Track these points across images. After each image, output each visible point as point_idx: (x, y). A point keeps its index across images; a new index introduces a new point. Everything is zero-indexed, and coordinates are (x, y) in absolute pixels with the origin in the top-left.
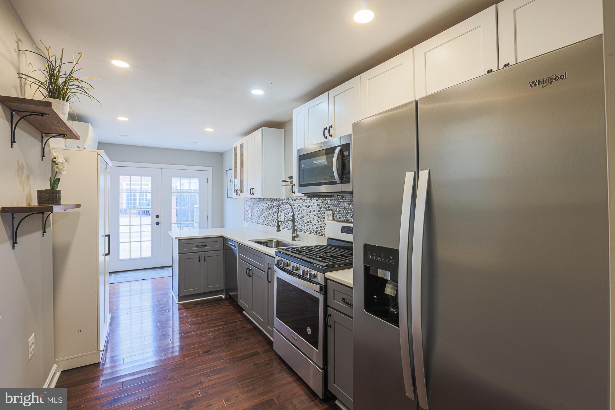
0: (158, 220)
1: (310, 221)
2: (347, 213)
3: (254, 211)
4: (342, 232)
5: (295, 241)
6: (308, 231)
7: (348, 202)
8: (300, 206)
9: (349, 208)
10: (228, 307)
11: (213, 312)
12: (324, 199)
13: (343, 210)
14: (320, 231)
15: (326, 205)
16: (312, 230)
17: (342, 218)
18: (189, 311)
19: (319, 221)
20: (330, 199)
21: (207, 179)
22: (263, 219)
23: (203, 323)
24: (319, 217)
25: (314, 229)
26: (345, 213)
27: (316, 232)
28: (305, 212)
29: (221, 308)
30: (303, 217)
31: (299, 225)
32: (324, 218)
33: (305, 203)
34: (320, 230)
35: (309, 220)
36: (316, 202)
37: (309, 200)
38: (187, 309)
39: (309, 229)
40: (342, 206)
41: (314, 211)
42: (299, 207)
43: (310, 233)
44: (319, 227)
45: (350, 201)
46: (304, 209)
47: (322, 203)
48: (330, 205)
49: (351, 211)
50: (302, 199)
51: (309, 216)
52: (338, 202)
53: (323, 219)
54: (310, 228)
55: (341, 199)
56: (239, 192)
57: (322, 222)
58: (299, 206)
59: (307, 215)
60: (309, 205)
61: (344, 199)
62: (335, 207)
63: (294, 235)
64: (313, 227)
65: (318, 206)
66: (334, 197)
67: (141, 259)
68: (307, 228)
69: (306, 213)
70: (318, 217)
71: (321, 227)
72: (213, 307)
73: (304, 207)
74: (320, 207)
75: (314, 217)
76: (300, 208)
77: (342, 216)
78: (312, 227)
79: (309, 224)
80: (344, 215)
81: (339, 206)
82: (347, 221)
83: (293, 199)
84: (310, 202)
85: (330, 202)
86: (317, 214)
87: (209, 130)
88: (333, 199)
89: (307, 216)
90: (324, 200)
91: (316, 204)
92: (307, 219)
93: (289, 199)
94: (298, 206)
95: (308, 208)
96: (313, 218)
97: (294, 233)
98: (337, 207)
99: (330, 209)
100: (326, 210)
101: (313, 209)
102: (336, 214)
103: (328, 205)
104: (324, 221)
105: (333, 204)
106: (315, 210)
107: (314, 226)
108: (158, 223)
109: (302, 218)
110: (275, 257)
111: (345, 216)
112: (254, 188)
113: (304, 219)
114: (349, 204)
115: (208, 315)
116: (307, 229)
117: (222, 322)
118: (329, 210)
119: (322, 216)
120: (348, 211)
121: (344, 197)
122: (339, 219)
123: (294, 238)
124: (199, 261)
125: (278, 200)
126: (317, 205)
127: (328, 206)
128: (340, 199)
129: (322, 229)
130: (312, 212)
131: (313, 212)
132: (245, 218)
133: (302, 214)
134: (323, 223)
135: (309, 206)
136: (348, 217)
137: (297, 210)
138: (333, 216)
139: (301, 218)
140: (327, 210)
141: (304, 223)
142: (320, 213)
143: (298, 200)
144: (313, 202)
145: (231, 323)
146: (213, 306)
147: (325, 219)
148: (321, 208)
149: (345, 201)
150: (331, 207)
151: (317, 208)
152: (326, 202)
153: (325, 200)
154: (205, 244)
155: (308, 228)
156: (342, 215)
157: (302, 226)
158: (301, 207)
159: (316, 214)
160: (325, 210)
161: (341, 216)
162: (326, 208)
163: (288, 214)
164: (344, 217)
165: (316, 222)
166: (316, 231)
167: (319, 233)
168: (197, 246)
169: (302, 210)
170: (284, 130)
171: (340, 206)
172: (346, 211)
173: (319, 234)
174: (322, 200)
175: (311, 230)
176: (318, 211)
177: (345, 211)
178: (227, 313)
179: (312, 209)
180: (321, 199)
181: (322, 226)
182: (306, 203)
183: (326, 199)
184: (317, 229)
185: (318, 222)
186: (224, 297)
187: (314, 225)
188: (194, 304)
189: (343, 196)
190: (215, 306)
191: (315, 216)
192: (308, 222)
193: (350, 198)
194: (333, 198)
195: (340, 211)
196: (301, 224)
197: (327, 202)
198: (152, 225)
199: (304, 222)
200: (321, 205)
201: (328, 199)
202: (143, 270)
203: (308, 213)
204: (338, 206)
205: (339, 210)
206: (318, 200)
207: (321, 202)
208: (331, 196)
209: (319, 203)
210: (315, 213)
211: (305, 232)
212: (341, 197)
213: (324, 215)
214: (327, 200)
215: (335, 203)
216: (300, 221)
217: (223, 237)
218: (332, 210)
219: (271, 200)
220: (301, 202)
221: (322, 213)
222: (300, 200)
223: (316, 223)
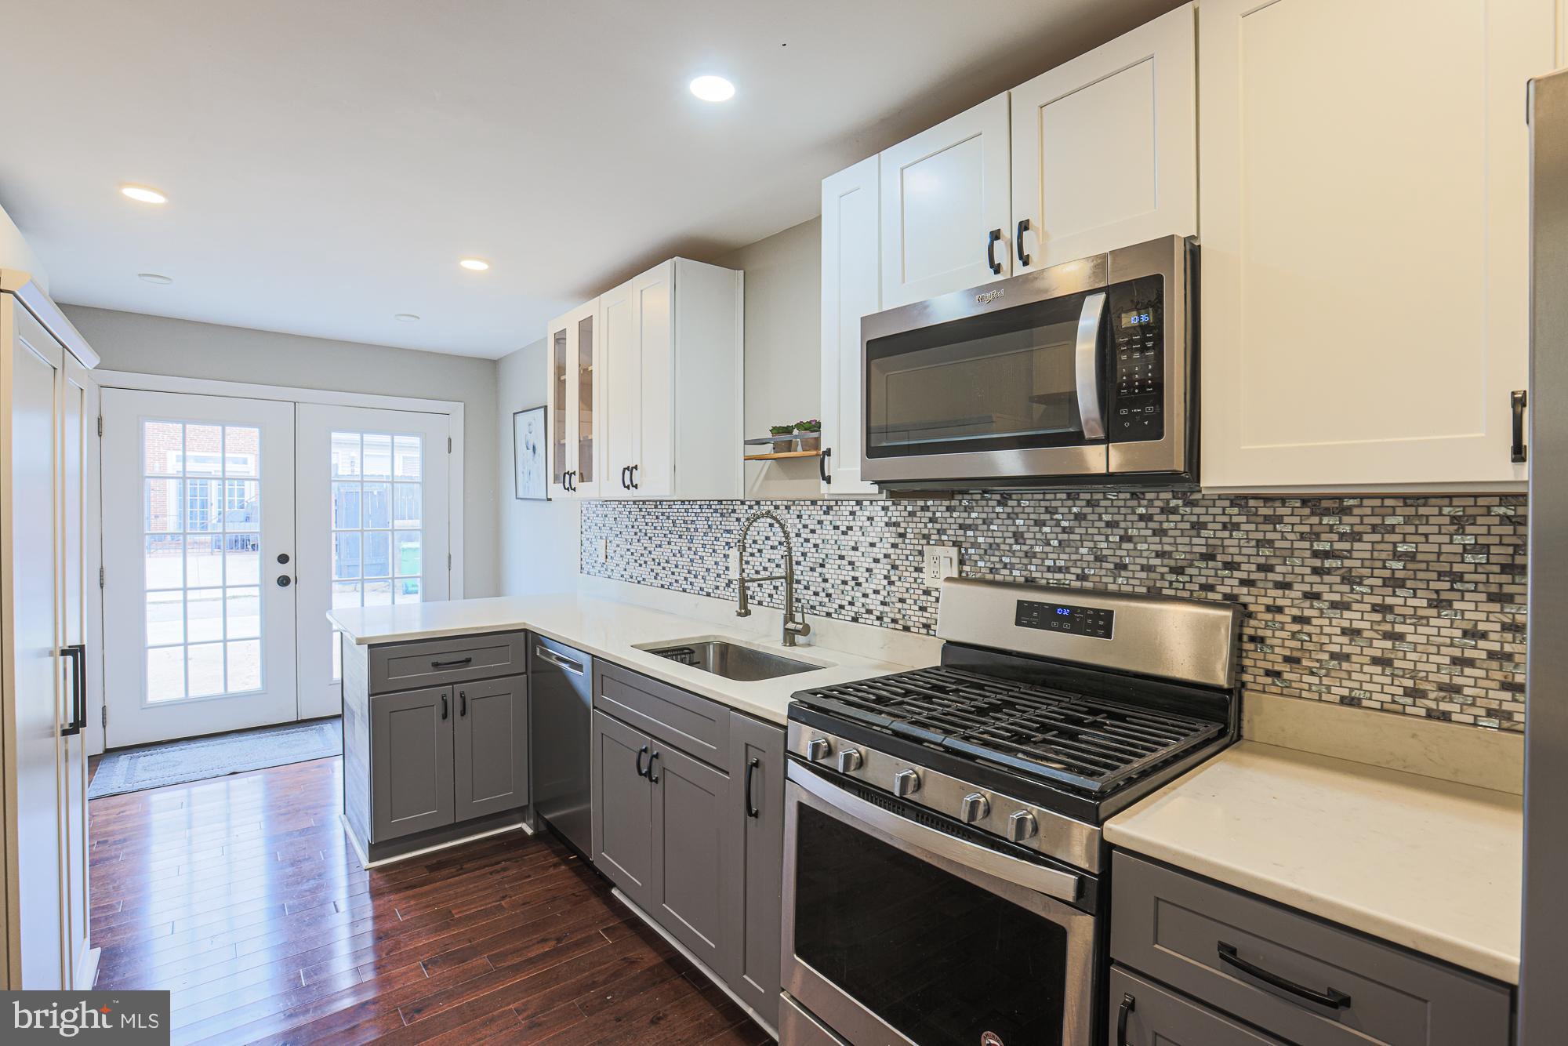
0: (287, 570)
1: (855, 579)
2: (1026, 553)
3: (618, 541)
4: (1018, 623)
5: (795, 645)
6: (843, 612)
7: (1032, 516)
8: (811, 527)
9: (1038, 536)
10: (551, 871)
11: (504, 898)
12: (921, 503)
13: (1011, 545)
14: (899, 616)
15: (926, 527)
16: (863, 610)
17: (1007, 572)
18: (413, 897)
19: (894, 578)
20: (947, 503)
21: (450, 440)
22: (653, 567)
23: (475, 951)
24: (895, 567)
25: (871, 607)
26: (1017, 554)
27: (879, 618)
28: (829, 549)
29: (529, 876)
30: (822, 566)
31: (805, 592)
32: (918, 570)
33: (830, 518)
34: (896, 611)
35: (847, 573)
36: (883, 513)
37: (850, 509)
38: (407, 888)
39: (848, 608)
40: (1004, 528)
41: (872, 545)
42: (807, 530)
43: (855, 620)
44: (895, 600)
45: (1043, 510)
46: (828, 537)
47: (910, 519)
48: (945, 526)
49: (1047, 549)
50: (820, 503)
51: (851, 563)
52: (984, 516)
53: (915, 575)
54: (851, 604)
55: (1000, 503)
56: (575, 479)
57: (908, 585)
58: (805, 526)
59: (841, 557)
60: (852, 524)
61: (1010, 503)
62: (970, 533)
63: (790, 625)
64: (868, 601)
65: (893, 529)
66: (966, 497)
67: (227, 699)
68: (839, 602)
69: (839, 552)
70: (889, 567)
71: (902, 601)
72: (498, 877)
73: (825, 532)
74: (902, 531)
75: (873, 565)
76: (810, 536)
77: (1006, 564)
78: (863, 600)
79: (848, 588)
80: (1014, 560)
81: (988, 530)
82: (1027, 580)
83: (779, 503)
84: (852, 513)
85: (948, 514)
86: (886, 556)
87: (474, 265)
88: (960, 505)
89: (839, 562)
90: (919, 508)
91: (881, 519)
92: (839, 572)
93: (762, 503)
94: (800, 526)
95: (844, 533)
96: (868, 570)
97: (789, 617)
98: (978, 533)
99: (944, 538)
100: (928, 544)
101: (870, 540)
102: (976, 558)
103: (938, 526)
104: (919, 581)
105: (961, 521)
106: (876, 540)
107: (872, 596)
108: (284, 581)
109: (819, 570)
110: (785, 724)
111: (1017, 566)
112: (636, 467)
113: (830, 571)
114: (1040, 523)
115: (486, 913)
116: (842, 607)
117: (544, 940)
118: (942, 543)
119: (907, 563)
120: (1032, 546)
121: (1014, 497)
122: (989, 577)
123: (790, 637)
124: (445, 716)
125: (713, 507)
126: (887, 524)
127: (938, 530)
128: (994, 503)
129: (905, 606)
130: (861, 549)
131: (870, 549)
132: (584, 563)
133: (816, 555)
134: (915, 586)
135: (850, 528)
136: (1033, 568)
137: (795, 539)
138: (961, 562)
139: (812, 569)
140: (932, 542)
141: (828, 585)
142: (899, 551)
143: (799, 508)
144: (867, 514)
145: (578, 944)
146: (498, 872)
147: (921, 575)
148: (902, 536)
149: (1017, 510)
150: (950, 532)
151: (887, 535)
152: (929, 514)
153: (925, 508)
154: (463, 657)
155: (845, 603)
156: (1006, 560)
157: (816, 594)
158: (813, 531)
159: (881, 556)
160: (924, 542)
161: (998, 566)
162: (927, 537)
163: (758, 555)
164: (1011, 570)
165: (878, 582)
166: (881, 613)
167: (894, 621)
168: (436, 665)
169: (819, 542)
170: (742, 271)
171: (992, 527)
172: (1025, 548)
173: (892, 625)
174: (910, 508)
175: (856, 609)
176: (889, 546)
177: (1016, 547)
178: (554, 899)
179: (862, 539)
180: (906, 503)
181: (906, 596)
182: (836, 518)
183: (930, 503)
184: (887, 609)
185: (891, 583)
186: (529, 831)
187: (869, 591)
188: (427, 867)
189: (1010, 495)
190: (505, 869)
191: (876, 561)
192: (845, 583)
193: (1044, 500)
194: (960, 501)
195: (994, 546)
196: (813, 588)
197: (934, 513)
198: (263, 586)
199: (825, 580)
200: (902, 525)
201: (937, 503)
202: (233, 736)
203: (844, 553)
204: (985, 527)
205: (991, 544)
206: (891, 508)
207: (906, 514)
208: (951, 495)
209: (894, 519)
210: (878, 552)
211: (829, 615)
212: (998, 497)
213: (919, 558)
214: (932, 509)
215: (969, 518)
216: (807, 578)
217: (526, 631)
218: (955, 544)
219: (685, 507)
220: (814, 512)
221: (908, 552)
222: (812, 508)
223: (880, 588)
